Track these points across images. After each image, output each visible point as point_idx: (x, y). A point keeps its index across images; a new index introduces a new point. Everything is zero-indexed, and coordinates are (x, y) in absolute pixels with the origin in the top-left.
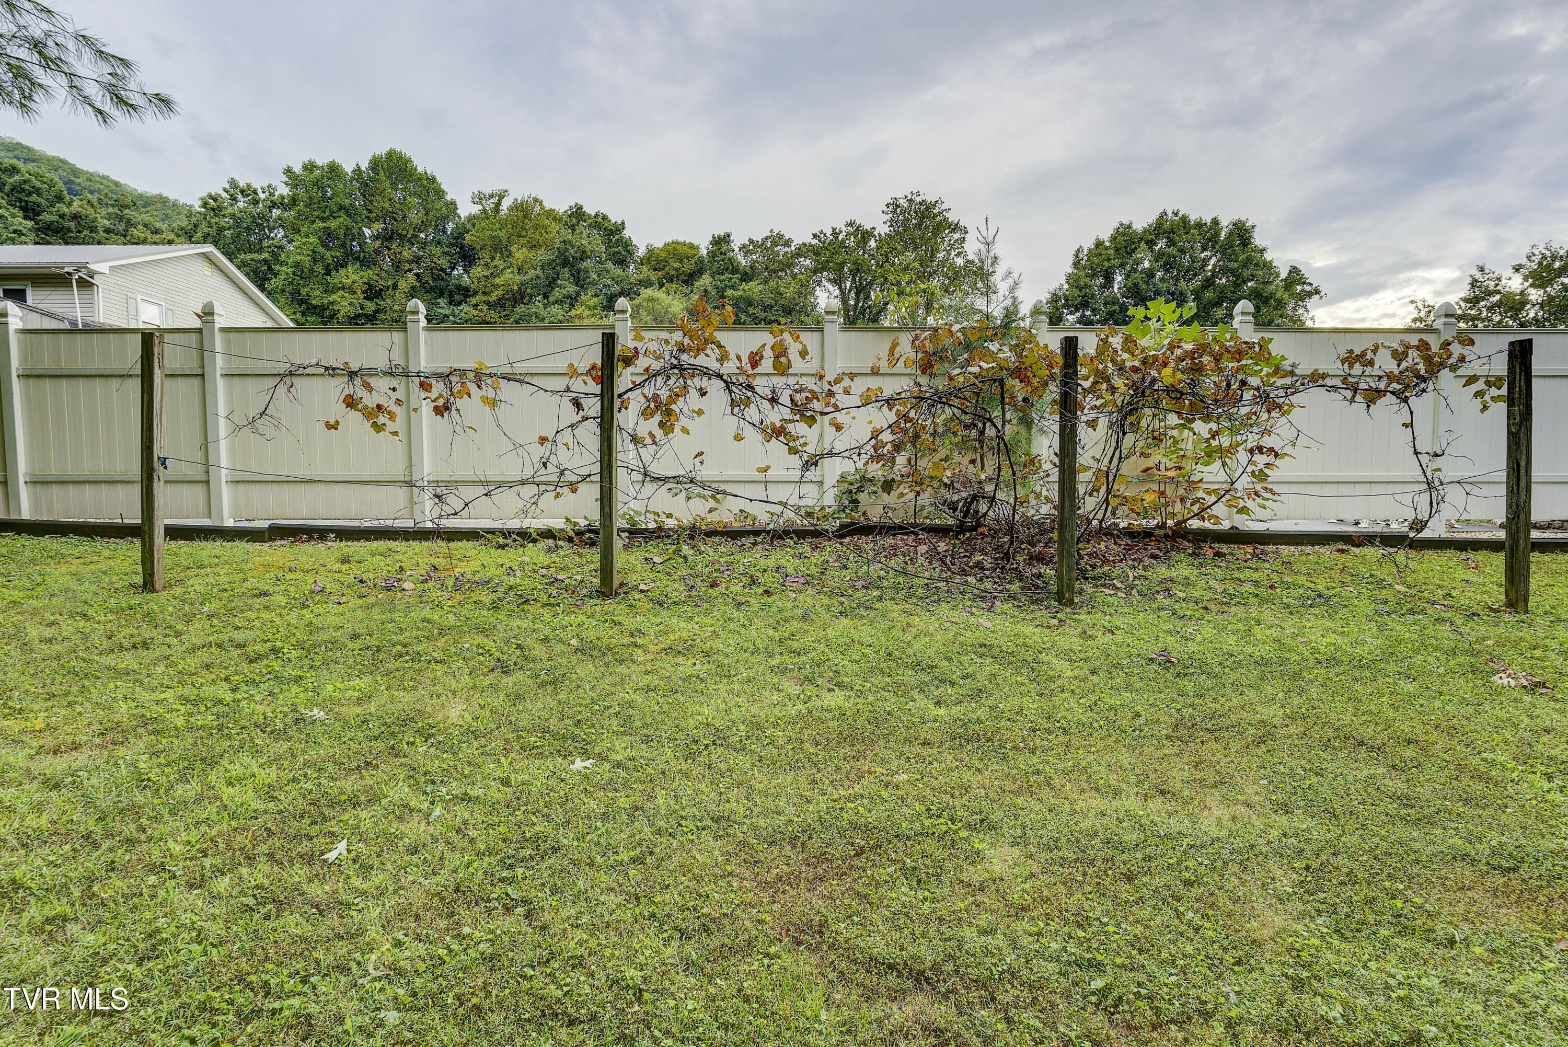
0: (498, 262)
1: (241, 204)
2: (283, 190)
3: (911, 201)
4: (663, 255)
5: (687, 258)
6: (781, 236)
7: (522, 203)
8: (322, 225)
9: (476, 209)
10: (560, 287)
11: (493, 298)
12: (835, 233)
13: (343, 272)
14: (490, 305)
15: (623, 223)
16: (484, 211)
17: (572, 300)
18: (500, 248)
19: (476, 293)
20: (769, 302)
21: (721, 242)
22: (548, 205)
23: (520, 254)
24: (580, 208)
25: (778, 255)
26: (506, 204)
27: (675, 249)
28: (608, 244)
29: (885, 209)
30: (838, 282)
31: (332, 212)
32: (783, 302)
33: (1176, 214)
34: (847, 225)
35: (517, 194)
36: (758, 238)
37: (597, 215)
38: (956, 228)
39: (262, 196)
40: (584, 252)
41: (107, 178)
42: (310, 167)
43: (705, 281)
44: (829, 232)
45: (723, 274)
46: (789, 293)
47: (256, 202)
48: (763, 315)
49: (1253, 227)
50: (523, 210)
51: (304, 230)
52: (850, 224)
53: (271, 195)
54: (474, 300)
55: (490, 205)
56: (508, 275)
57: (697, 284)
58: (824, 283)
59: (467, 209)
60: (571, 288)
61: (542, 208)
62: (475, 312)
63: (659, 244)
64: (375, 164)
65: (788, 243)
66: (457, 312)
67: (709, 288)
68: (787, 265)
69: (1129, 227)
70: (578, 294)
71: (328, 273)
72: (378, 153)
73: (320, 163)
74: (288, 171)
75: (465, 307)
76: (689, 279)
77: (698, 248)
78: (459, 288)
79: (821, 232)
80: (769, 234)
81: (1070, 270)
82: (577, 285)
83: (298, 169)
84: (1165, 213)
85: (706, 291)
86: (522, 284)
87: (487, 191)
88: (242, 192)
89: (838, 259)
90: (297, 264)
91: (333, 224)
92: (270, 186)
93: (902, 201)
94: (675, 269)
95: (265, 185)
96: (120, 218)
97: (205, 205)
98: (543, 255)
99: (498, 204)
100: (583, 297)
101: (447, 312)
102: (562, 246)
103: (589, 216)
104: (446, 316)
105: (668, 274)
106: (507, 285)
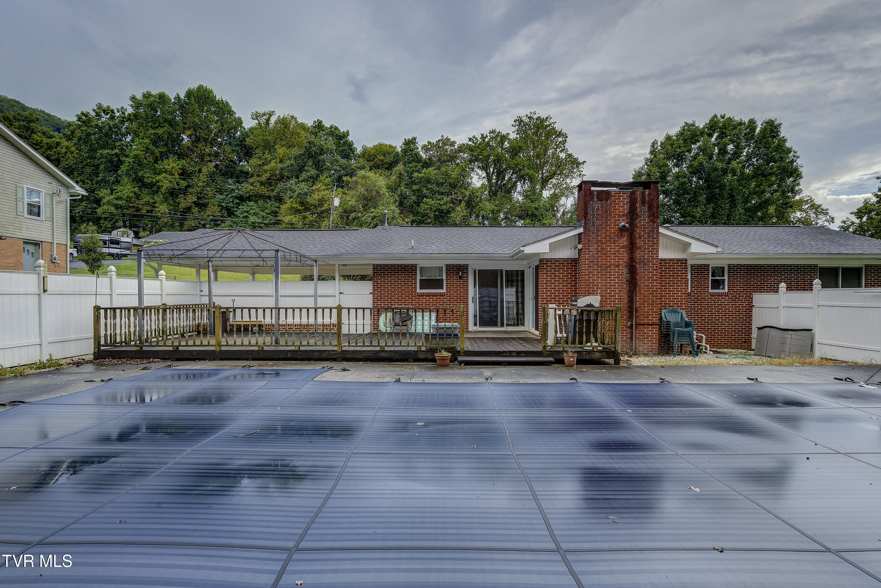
0: (267, 156)
1: (103, 119)
2: (130, 110)
3: (530, 118)
4: (373, 152)
5: (389, 153)
6: (448, 140)
7: (283, 118)
8: (153, 132)
9: (253, 123)
10: (306, 171)
11: (264, 178)
12: (483, 137)
13: (166, 161)
14: (262, 184)
15: (348, 132)
16: (259, 124)
17: (314, 179)
18: (269, 147)
19: (252, 176)
20: (441, 181)
21: (410, 143)
22: (300, 121)
23: (281, 151)
24: (321, 122)
25: (447, 151)
26: (273, 120)
27: (381, 148)
28: (338, 145)
29: (514, 123)
30: (485, 168)
31: (160, 123)
32: (450, 180)
33: (723, 117)
34: (490, 133)
35: (280, 113)
36: (434, 141)
37: (331, 127)
38: (560, 134)
39: (117, 114)
40: (322, 149)
41: (43, 112)
42: (147, 96)
43: (400, 167)
44: (479, 137)
45: (411, 163)
46: (454, 175)
47: (112, 118)
48: (437, 189)
49: (780, 124)
50: (284, 123)
51: (141, 135)
52: (493, 132)
53: (123, 113)
54: (251, 180)
55: (263, 120)
56: (273, 164)
57: (394, 170)
58: (476, 169)
59: (249, 123)
60: (313, 172)
61: (296, 122)
62: (252, 188)
63: (370, 145)
64: (189, 94)
65: (453, 144)
66: (240, 187)
67: (403, 172)
68: (452, 158)
69: (693, 125)
70: (318, 176)
71: (156, 162)
72: (192, 87)
73: (154, 93)
74: (133, 98)
75: (245, 185)
76: (390, 166)
77: (395, 147)
78: (242, 172)
79: (474, 137)
80: (440, 138)
81: (648, 156)
82: (317, 170)
83: (139, 97)
84: (716, 116)
85: (400, 174)
86: (282, 169)
87: (261, 111)
88: (104, 111)
89: (486, 153)
90: (136, 156)
91: (160, 131)
92: (122, 108)
93: (524, 118)
94: (381, 160)
95: (120, 107)
96: (28, 129)
97: (79, 119)
98: (296, 151)
99: (268, 120)
100: (322, 178)
101: (234, 187)
102: (308, 145)
103: (327, 128)
104: (233, 190)
105: (376, 163)
106: (273, 170)
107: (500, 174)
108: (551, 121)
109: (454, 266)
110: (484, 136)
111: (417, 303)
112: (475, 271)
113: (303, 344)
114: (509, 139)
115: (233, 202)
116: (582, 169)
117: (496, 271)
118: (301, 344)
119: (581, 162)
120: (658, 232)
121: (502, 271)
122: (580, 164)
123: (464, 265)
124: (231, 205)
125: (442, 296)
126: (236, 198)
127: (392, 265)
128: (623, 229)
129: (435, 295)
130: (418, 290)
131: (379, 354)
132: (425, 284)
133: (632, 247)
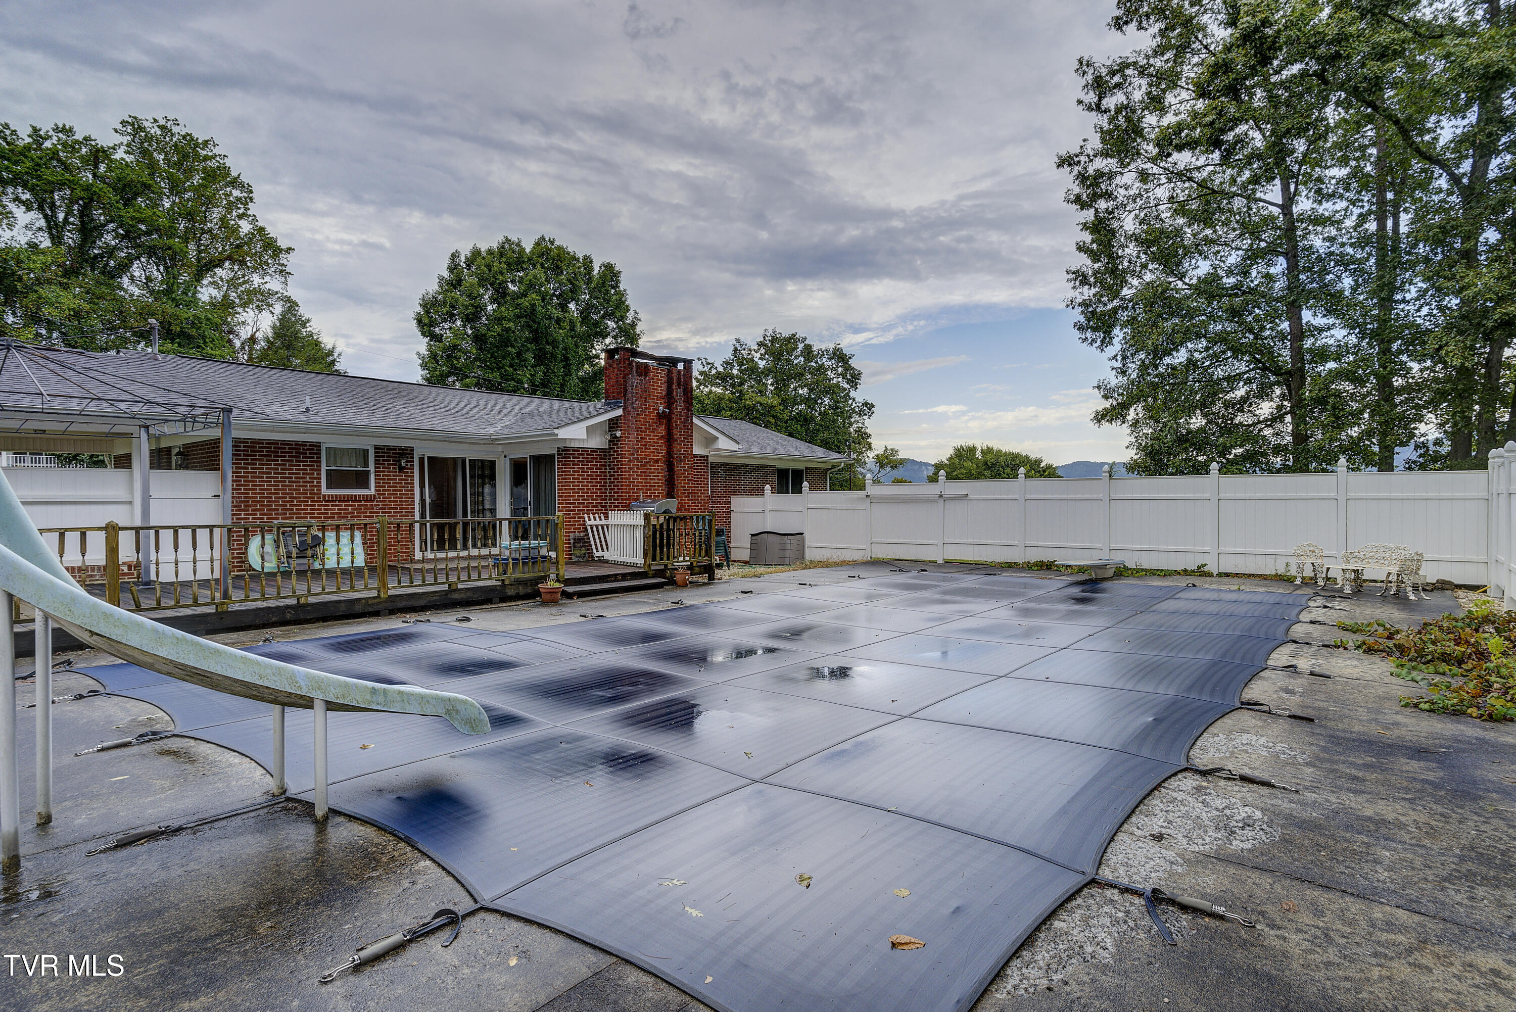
107: (88, 231)
108: (217, 151)
109: (390, 448)
110: (42, 133)
111: (323, 513)
112: (421, 460)
113: (313, 591)
114: (111, 160)
116: (284, 262)
117: (455, 460)
118: (309, 591)
119: (284, 247)
120: (692, 423)
121: (464, 460)
122: (281, 250)
123: (406, 449)
125: (371, 501)
127: (271, 443)
128: (661, 416)
129: (356, 499)
130: (324, 491)
131: (449, 596)
132: (335, 479)
133: (669, 439)
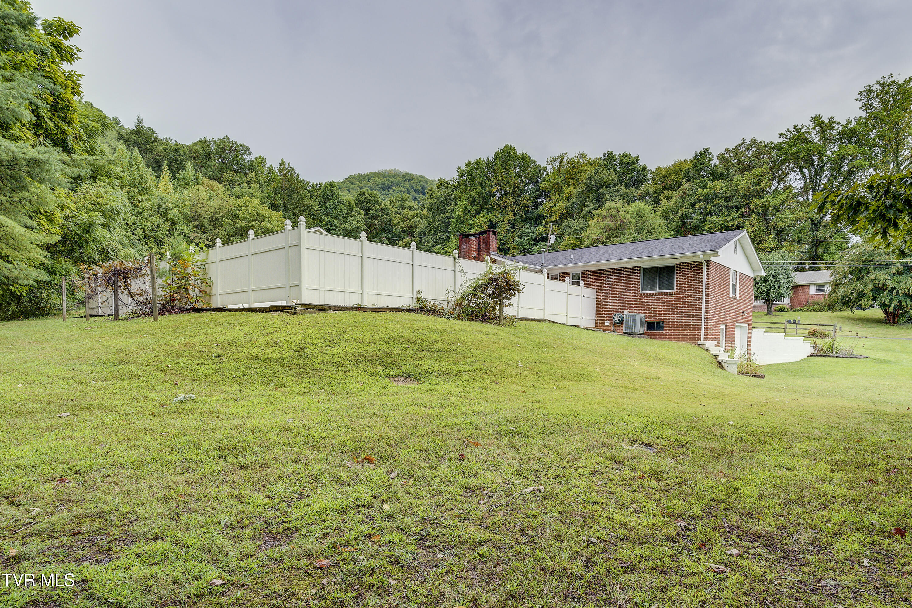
0: (557, 197)
1: (441, 191)
4: (665, 172)
5: (681, 171)
6: (753, 141)
7: (574, 158)
8: (470, 194)
11: (554, 218)
15: (638, 157)
16: (554, 168)
18: (558, 189)
19: (547, 216)
20: (731, 193)
21: (701, 156)
24: (611, 153)
26: (566, 161)
35: (573, 153)
37: (623, 156)
39: (450, 185)
42: (468, 164)
43: (685, 186)
45: (699, 179)
46: (742, 184)
47: (447, 188)
48: (725, 204)
50: (574, 162)
53: (453, 183)
54: (544, 222)
55: (558, 162)
56: (561, 204)
60: (592, 206)
61: (586, 159)
62: (544, 229)
64: (496, 156)
65: (759, 144)
66: (535, 230)
67: (687, 191)
72: (499, 150)
73: (473, 161)
75: (539, 227)
83: (463, 167)
85: (684, 193)
86: (566, 208)
87: (557, 155)
88: (442, 184)
92: (453, 179)
95: (451, 178)
98: (579, 189)
99: (561, 162)
103: (617, 158)
104: (529, 233)
105: (667, 185)
106: (560, 210)
115: (529, 244)
124: (528, 246)
126: (532, 240)
